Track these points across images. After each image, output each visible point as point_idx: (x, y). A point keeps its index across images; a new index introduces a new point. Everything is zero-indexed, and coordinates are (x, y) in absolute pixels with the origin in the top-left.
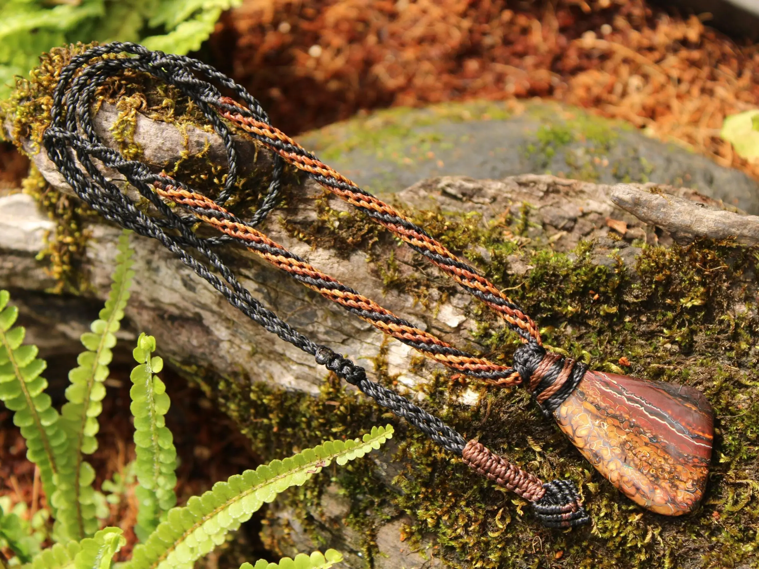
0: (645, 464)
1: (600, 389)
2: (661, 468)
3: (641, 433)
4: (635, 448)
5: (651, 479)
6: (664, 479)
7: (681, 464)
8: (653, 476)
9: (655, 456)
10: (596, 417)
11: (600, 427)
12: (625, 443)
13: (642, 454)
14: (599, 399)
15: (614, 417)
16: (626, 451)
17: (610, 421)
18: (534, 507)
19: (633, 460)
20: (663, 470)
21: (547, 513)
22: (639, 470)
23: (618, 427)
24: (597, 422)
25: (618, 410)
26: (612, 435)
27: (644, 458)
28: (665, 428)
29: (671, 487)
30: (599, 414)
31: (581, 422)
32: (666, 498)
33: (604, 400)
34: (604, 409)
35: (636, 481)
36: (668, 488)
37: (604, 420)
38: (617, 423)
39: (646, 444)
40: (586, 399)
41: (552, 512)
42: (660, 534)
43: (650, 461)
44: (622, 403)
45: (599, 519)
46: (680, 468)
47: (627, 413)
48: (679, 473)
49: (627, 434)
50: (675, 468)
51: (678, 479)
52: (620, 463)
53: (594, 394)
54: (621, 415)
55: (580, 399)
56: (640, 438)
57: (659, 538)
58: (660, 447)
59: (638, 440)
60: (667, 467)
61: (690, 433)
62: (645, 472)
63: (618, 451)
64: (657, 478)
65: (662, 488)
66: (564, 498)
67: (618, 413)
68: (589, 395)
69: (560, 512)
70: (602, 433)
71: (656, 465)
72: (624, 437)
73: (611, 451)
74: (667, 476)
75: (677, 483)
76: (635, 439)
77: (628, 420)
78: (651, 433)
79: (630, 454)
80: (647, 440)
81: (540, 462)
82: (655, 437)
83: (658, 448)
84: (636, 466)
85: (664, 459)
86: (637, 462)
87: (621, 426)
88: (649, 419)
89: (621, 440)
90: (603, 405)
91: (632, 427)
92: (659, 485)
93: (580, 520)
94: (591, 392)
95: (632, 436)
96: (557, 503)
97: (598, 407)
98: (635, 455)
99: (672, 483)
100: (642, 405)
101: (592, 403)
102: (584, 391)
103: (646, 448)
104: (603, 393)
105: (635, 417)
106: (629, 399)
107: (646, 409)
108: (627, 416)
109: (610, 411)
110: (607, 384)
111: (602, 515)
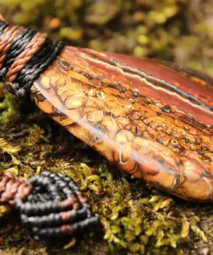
0: (162, 134)
1: (87, 60)
2: (184, 138)
3: (149, 103)
4: (145, 118)
5: (175, 150)
6: (191, 149)
7: (205, 134)
8: (176, 147)
9: (173, 126)
10: (90, 87)
11: (95, 96)
12: (132, 112)
13: (156, 124)
14: (88, 69)
15: (111, 86)
16: (137, 122)
17: (107, 90)
18: (19, 208)
19: (147, 130)
20: (187, 141)
21: (40, 213)
22: (157, 141)
23: (119, 96)
24: (91, 92)
25: (114, 79)
26: (112, 104)
27: (160, 128)
28: (177, 99)
29: (202, 159)
30: (91, 84)
31: (71, 93)
32: (200, 172)
33: (95, 70)
34: (98, 79)
35: (157, 153)
36: (200, 161)
37: (100, 89)
38: (117, 93)
39: (159, 114)
40: (72, 69)
41: (47, 212)
42: (199, 224)
43: (168, 131)
44: (116, 73)
45: (111, 225)
46: (206, 139)
47: (126, 83)
48: (208, 143)
49: (133, 103)
50: (201, 139)
51: (207, 150)
52: (130, 135)
53: (81, 64)
54: (120, 85)
55: (64, 68)
56: (150, 108)
57: (198, 230)
58: (176, 117)
59: (147, 109)
60: (190, 137)
61: (206, 105)
62: (166, 142)
63: (125, 121)
64: (182, 149)
65: (192, 160)
66: (60, 190)
67: (115, 83)
68: (74, 64)
69: (57, 210)
70: (101, 104)
71: (178, 136)
72: (129, 107)
73: (117, 122)
74: (192, 146)
75: (208, 154)
76: (143, 109)
77: (130, 90)
78: (162, 103)
79: (141, 124)
80: (158, 110)
81: (19, 167)
82: (168, 107)
83: (174, 118)
84: (152, 136)
85: (185, 129)
86: (153, 132)
87: (123, 95)
88: (154, 90)
89: (127, 110)
90: (95, 75)
91: (136, 97)
92: (186, 157)
93: (86, 222)
94: (77, 62)
95: (138, 106)
96: (52, 199)
97: (90, 78)
98: (148, 125)
99: (203, 155)
100: (143, 77)
101: (80, 73)
102: (68, 61)
103: (159, 118)
104: (92, 64)
105: (137, 87)
106: (125, 70)
107: (148, 80)
108: (128, 87)
109: (105, 80)
110: (95, 56)
111: (114, 217)
